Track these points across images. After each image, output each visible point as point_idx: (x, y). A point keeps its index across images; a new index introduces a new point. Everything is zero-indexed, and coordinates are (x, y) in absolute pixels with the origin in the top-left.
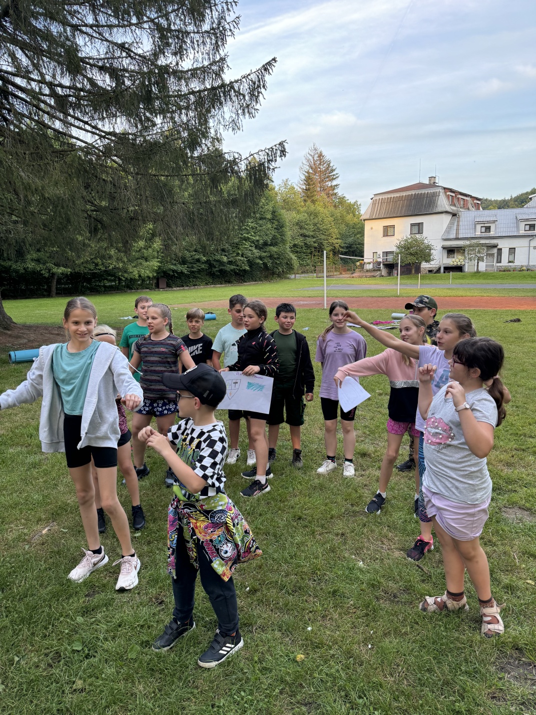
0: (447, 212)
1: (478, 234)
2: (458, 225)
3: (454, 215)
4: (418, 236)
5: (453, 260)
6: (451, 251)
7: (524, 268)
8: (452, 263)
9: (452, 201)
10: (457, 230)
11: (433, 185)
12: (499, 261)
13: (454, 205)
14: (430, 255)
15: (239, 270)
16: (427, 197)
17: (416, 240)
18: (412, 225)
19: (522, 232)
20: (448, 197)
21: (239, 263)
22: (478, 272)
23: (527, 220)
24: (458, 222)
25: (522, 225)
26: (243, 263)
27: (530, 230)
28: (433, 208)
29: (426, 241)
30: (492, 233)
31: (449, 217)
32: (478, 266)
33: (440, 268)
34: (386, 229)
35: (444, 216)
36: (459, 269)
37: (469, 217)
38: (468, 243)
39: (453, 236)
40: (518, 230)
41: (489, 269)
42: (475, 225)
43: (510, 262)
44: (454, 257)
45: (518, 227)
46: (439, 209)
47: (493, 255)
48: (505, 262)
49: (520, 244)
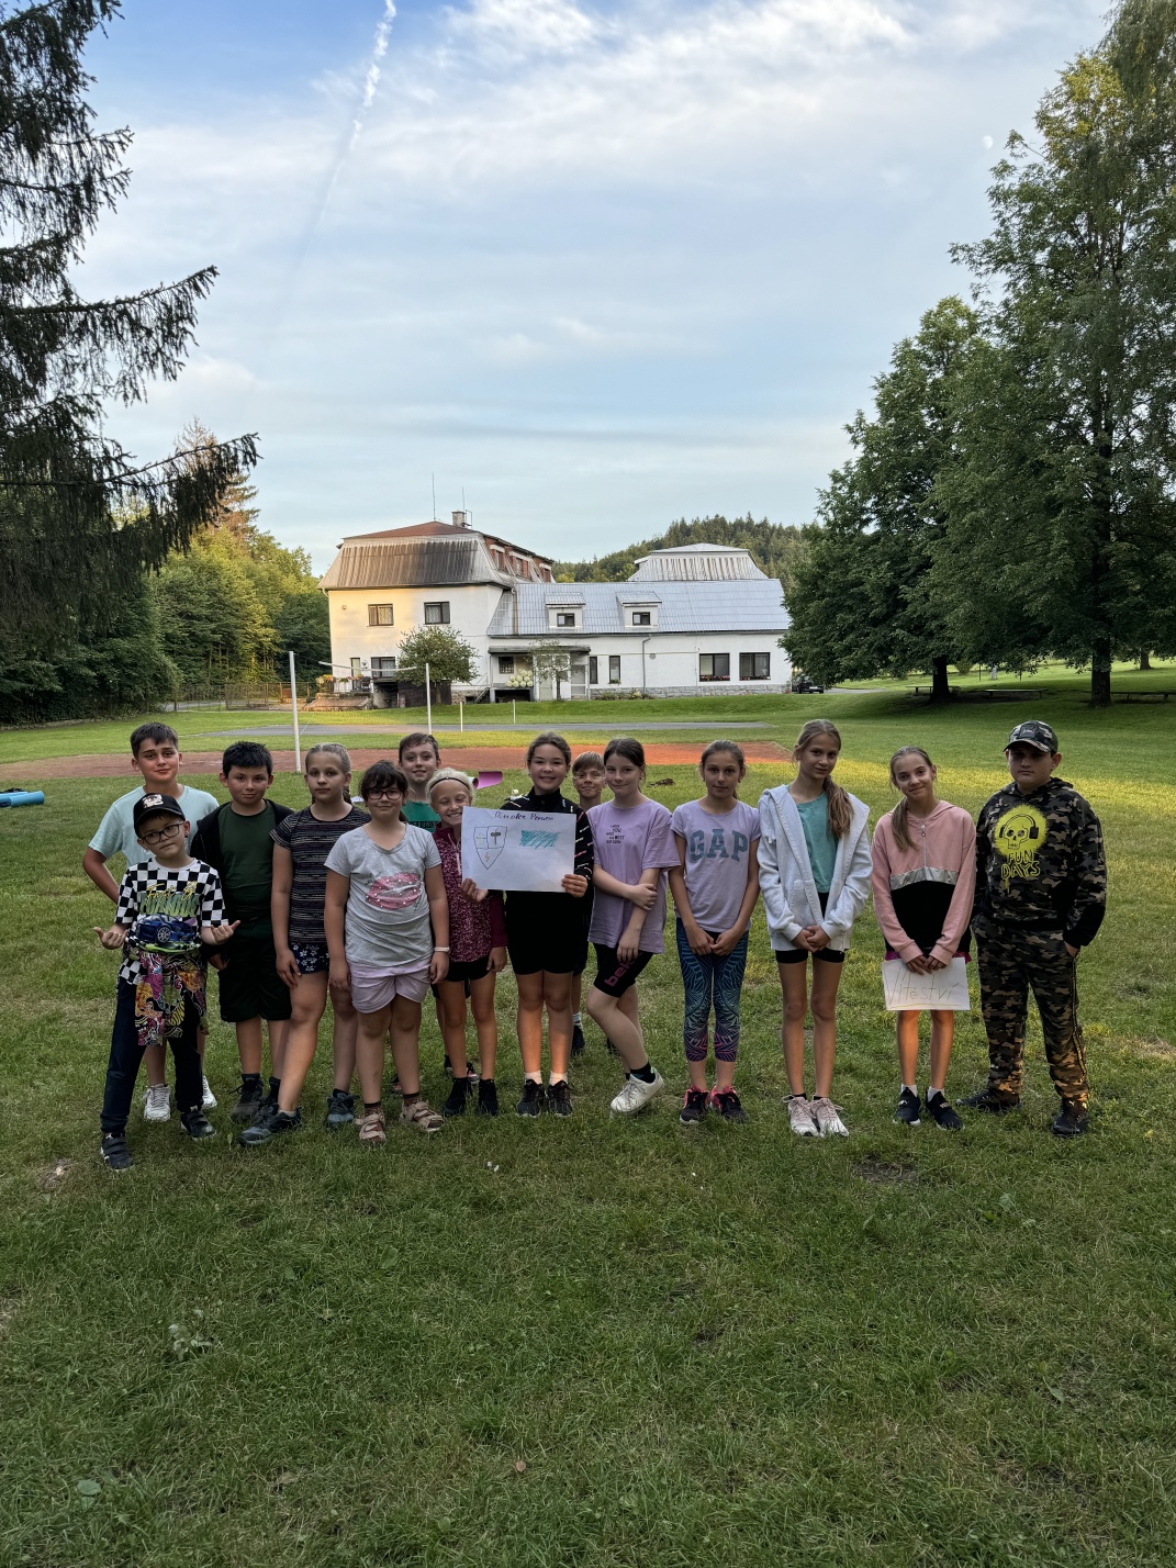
0: (493, 584)
1: (553, 628)
2: (515, 610)
3: (506, 589)
4: (442, 628)
5: (512, 676)
6: (506, 660)
7: (638, 694)
8: (509, 684)
9: (501, 562)
10: (515, 619)
11: (461, 528)
12: (594, 680)
13: (505, 571)
14: (466, 666)
15: (36, 692)
16: (453, 552)
17: (439, 636)
18: (428, 606)
19: (629, 627)
20: (493, 552)
21: (35, 676)
22: (559, 700)
23: (636, 604)
24: (516, 603)
25: (628, 613)
26: (46, 675)
27: (641, 623)
28: (466, 573)
29: (458, 639)
30: (578, 628)
31: (498, 593)
32: (558, 689)
33: (488, 693)
34: (375, 610)
35: (487, 590)
36: (523, 694)
37: (533, 593)
38: (537, 644)
39: (508, 631)
40: (622, 623)
41: (578, 695)
42: (547, 610)
43: (612, 682)
44: (512, 672)
45: (621, 617)
46: (478, 577)
47: (582, 668)
48: (603, 683)
49: (627, 649)
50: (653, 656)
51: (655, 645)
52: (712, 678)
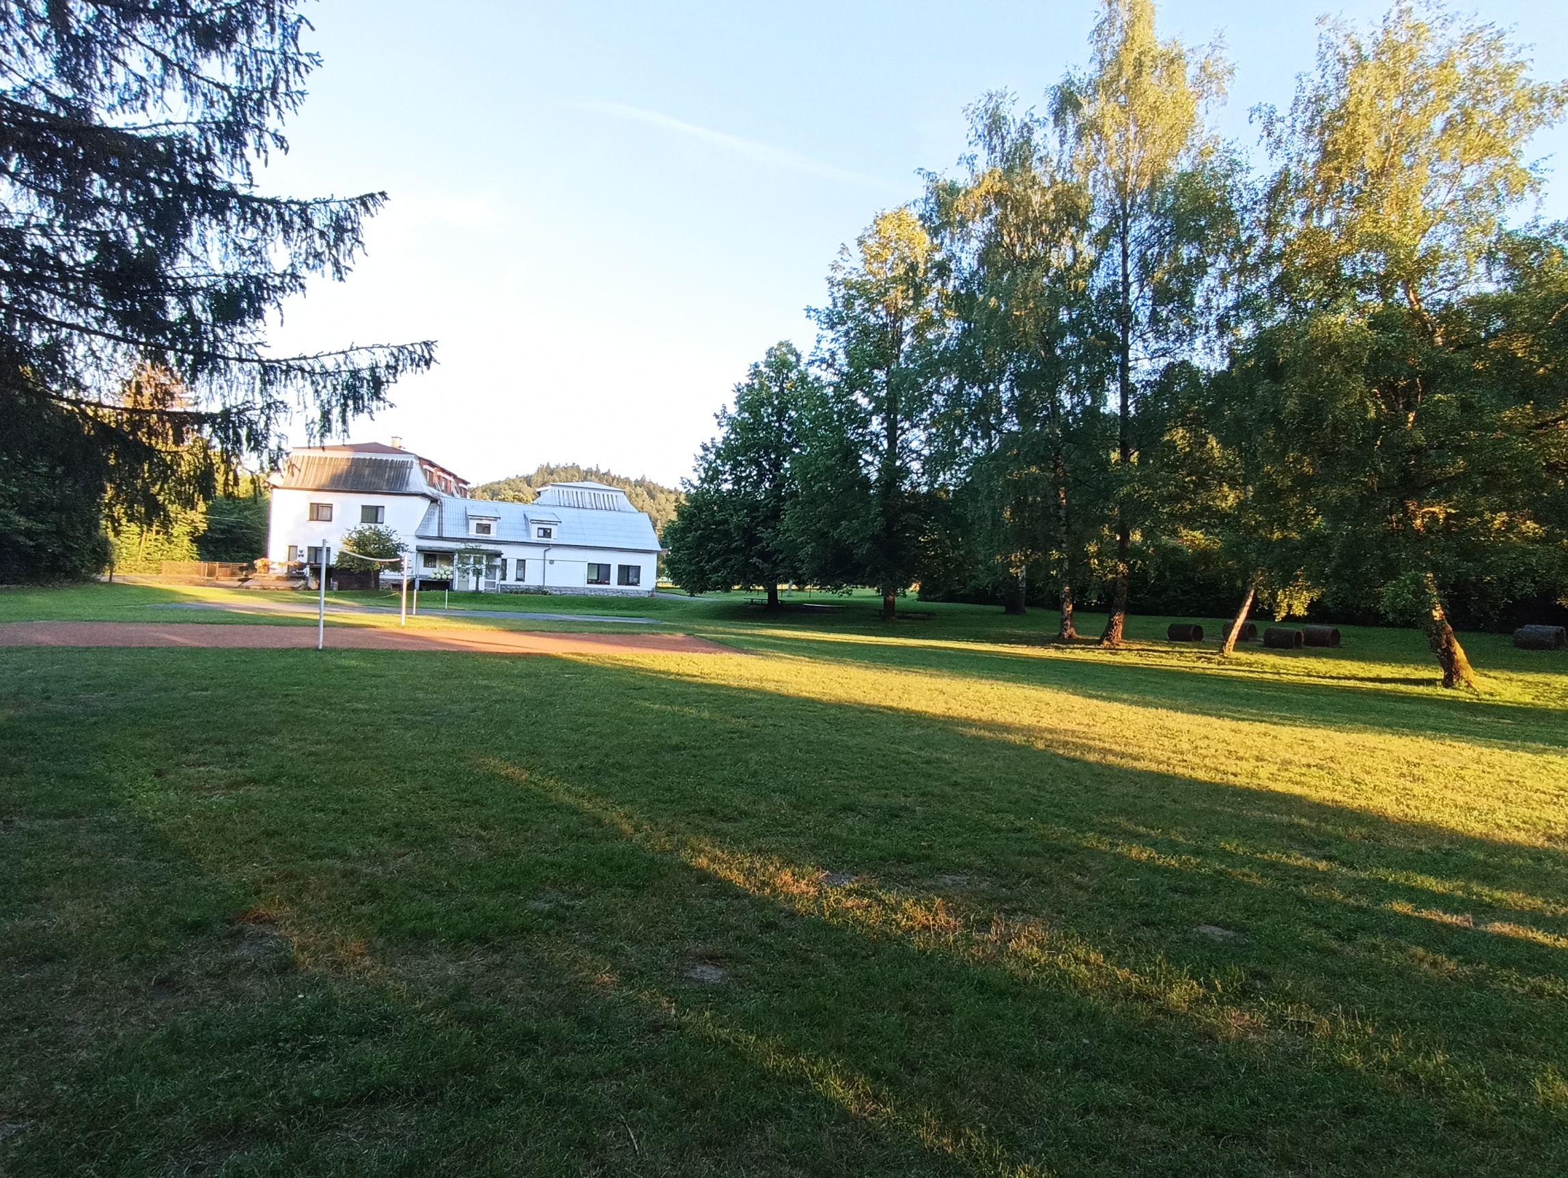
0: (424, 495)
1: (473, 533)
2: (440, 517)
3: (434, 500)
4: (377, 526)
5: (436, 570)
6: (430, 556)
7: (541, 590)
8: (432, 575)
9: (431, 479)
10: (440, 524)
11: (398, 450)
12: (504, 578)
13: (434, 486)
14: (397, 559)
16: (391, 467)
17: (375, 533)
18: (363, 508)
19: (534, 538)
20: (425, 471)
22: (478, 591)
23: (541, 522)
24: (441, 512)
25: (534, 528)
27: (544, 536)
28: (402, 485)
29: (394, 537)
30: (493, 535)
31: (428, 502)
32: (477, 582)
33: (413, 582)
34: (315, 507)
35: (418, 499)
36: (445, 584)
37: (454, 506)
38: (462, 546)
39: (433, 533)
40: (529, 535)
41: (492, 588)
42: (467, 520)
43: (518, 580)
44: (435, 566)
45: (527, 530)
46: (412, 489)
47: (495, 567)
48: (511, 580)
49: (532, 555)
50: (552, 562)
51: (553, 554)
52: (596, 582)
